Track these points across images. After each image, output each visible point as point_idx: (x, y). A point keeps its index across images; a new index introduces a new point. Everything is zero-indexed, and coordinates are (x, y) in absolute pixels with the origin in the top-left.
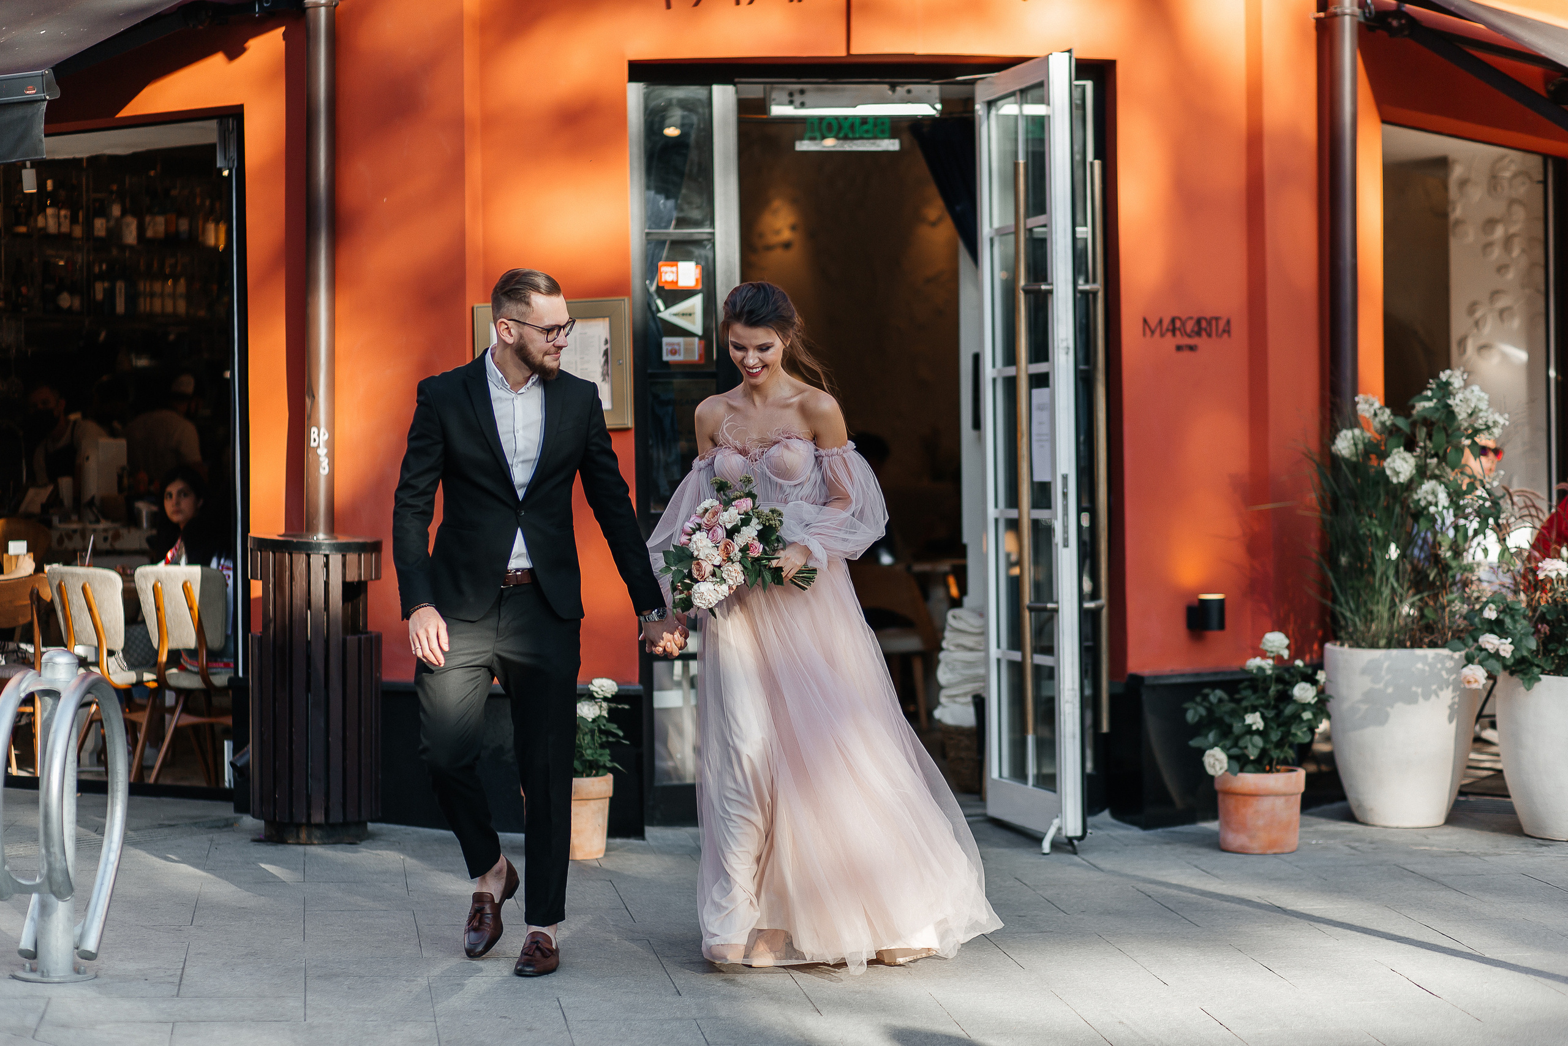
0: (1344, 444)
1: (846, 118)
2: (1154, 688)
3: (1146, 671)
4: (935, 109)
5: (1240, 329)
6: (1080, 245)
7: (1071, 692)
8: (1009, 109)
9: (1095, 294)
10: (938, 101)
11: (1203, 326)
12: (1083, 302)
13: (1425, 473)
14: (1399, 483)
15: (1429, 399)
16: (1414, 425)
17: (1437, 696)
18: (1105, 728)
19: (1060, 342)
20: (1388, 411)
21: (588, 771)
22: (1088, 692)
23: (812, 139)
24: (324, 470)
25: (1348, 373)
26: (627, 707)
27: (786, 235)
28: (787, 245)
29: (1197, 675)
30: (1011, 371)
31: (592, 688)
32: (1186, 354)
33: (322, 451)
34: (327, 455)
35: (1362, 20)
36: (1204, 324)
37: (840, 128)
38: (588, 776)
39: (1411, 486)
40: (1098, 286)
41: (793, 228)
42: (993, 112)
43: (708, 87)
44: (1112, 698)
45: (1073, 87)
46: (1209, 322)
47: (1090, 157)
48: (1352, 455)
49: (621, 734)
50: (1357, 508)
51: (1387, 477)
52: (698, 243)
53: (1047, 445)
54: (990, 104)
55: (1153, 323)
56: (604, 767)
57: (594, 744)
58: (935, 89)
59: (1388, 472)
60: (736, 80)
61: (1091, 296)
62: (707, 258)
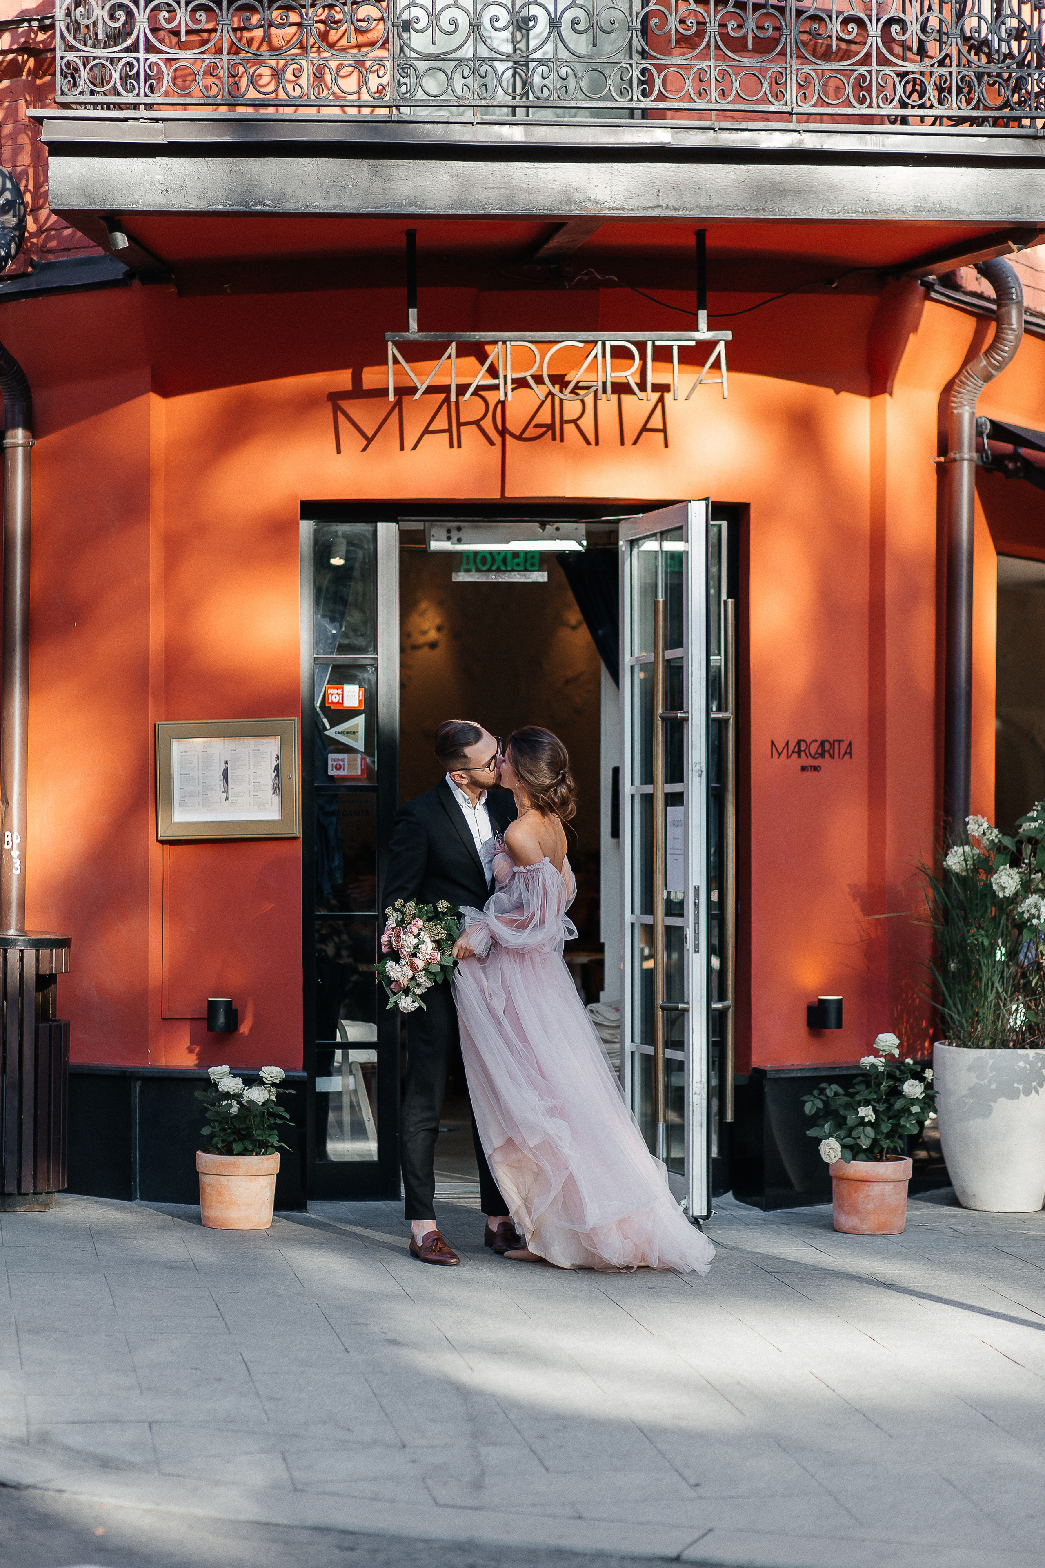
0: (955, 860)
1: (499, 552)
2: (776, 1080)
3: (768, 1066)
4: (581, 545)
5: (861, 750)
6: (713, 670)
7: (700, 1085)
8: (651, 546)
9: (726, 721)
10: (585, 538)
11: (826, 749)
12: (716, 729)
13: (1029, 887)
14: (1005, 897)
15: (1034, 820)
16: (1019, 843)
17: (1037, 1093)
18: (729, 1118)
19: (694, 765)
20: (996, 831)
21: (258, 1150)
22: (714, 1082)
23: (468, 571)
24: (16, 871)
25: (961, 793)
26: (293, 1092)
27: (433, 635)
28: (433, 645)
29: (816, 1069)
30: (648, 789)
31: (262, 1074)
32: (810, 774)
33: (15, 853)
34: (19, 857)
35: (980, 463)
36: (827, 747)
37: (494, 561)
38: (257, 1154)
39: (1015, 899)
40: (729, 714)
41: (439, 629)
42: (635, 550)
43: (374, 525)
44: (737, 1088)
45: (709, 526)
46: (832, 745)
47: (724, 597)
48: (962, 870)
49: (288, 1116)
50: (965, 918)
51: (994, 892)
52: (363, 667)
53: (681, 858)
54: (632, 543)
55: (780, 745)
56: (273, 1146)
57: (264, 1126)
58: (582, 528)
59: (995, 887)
60: (399, 518)
61: (723, 723)
62: (370, 681)
